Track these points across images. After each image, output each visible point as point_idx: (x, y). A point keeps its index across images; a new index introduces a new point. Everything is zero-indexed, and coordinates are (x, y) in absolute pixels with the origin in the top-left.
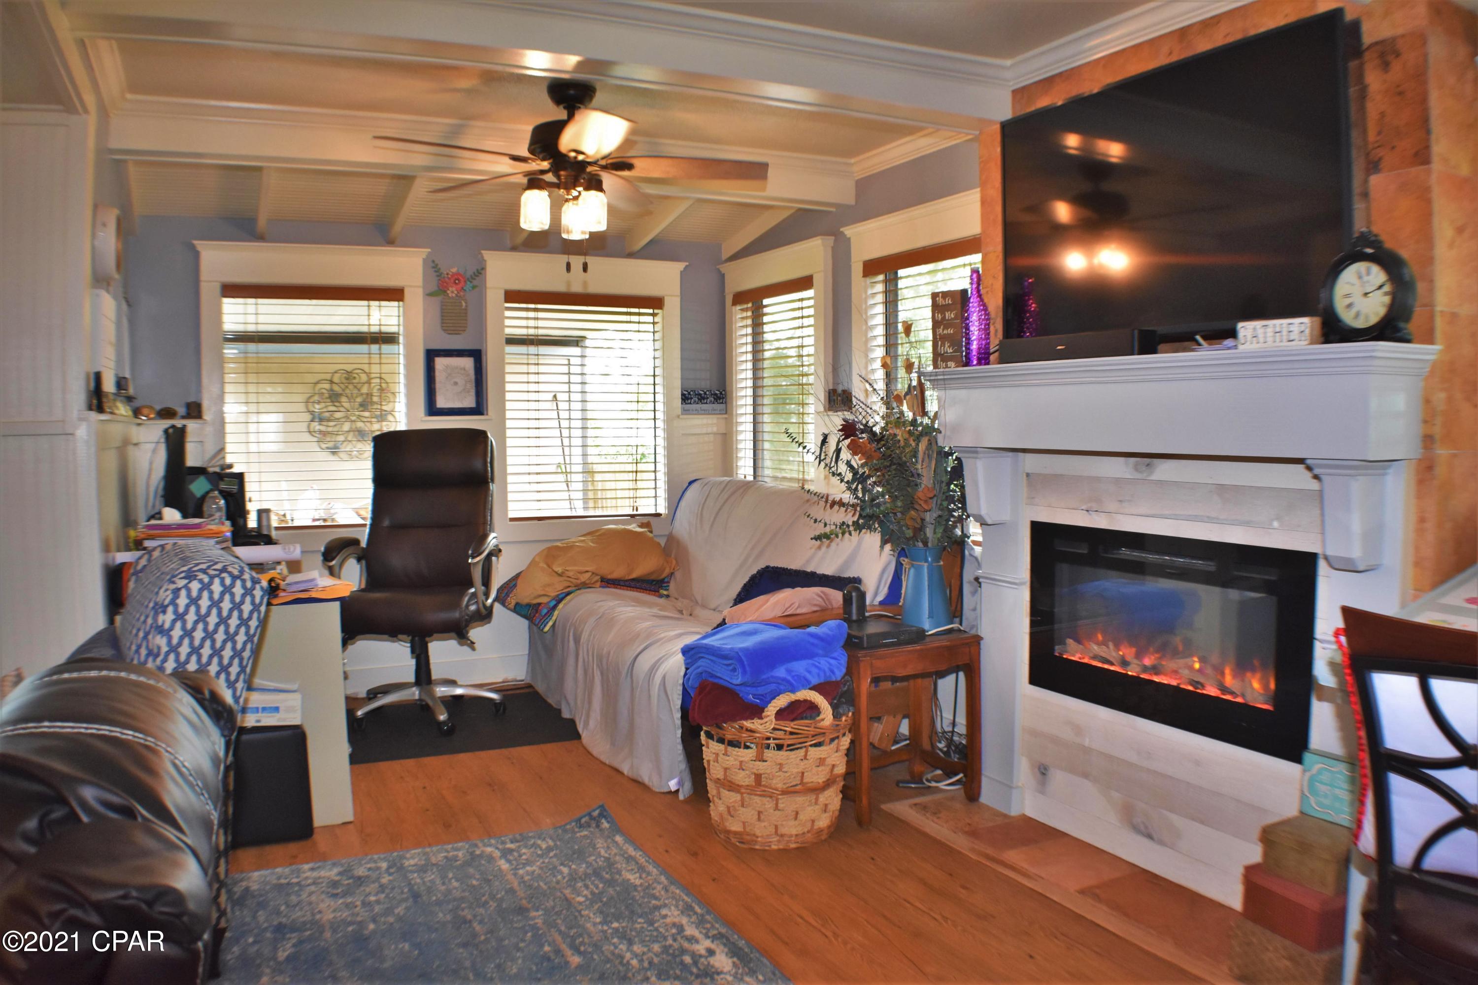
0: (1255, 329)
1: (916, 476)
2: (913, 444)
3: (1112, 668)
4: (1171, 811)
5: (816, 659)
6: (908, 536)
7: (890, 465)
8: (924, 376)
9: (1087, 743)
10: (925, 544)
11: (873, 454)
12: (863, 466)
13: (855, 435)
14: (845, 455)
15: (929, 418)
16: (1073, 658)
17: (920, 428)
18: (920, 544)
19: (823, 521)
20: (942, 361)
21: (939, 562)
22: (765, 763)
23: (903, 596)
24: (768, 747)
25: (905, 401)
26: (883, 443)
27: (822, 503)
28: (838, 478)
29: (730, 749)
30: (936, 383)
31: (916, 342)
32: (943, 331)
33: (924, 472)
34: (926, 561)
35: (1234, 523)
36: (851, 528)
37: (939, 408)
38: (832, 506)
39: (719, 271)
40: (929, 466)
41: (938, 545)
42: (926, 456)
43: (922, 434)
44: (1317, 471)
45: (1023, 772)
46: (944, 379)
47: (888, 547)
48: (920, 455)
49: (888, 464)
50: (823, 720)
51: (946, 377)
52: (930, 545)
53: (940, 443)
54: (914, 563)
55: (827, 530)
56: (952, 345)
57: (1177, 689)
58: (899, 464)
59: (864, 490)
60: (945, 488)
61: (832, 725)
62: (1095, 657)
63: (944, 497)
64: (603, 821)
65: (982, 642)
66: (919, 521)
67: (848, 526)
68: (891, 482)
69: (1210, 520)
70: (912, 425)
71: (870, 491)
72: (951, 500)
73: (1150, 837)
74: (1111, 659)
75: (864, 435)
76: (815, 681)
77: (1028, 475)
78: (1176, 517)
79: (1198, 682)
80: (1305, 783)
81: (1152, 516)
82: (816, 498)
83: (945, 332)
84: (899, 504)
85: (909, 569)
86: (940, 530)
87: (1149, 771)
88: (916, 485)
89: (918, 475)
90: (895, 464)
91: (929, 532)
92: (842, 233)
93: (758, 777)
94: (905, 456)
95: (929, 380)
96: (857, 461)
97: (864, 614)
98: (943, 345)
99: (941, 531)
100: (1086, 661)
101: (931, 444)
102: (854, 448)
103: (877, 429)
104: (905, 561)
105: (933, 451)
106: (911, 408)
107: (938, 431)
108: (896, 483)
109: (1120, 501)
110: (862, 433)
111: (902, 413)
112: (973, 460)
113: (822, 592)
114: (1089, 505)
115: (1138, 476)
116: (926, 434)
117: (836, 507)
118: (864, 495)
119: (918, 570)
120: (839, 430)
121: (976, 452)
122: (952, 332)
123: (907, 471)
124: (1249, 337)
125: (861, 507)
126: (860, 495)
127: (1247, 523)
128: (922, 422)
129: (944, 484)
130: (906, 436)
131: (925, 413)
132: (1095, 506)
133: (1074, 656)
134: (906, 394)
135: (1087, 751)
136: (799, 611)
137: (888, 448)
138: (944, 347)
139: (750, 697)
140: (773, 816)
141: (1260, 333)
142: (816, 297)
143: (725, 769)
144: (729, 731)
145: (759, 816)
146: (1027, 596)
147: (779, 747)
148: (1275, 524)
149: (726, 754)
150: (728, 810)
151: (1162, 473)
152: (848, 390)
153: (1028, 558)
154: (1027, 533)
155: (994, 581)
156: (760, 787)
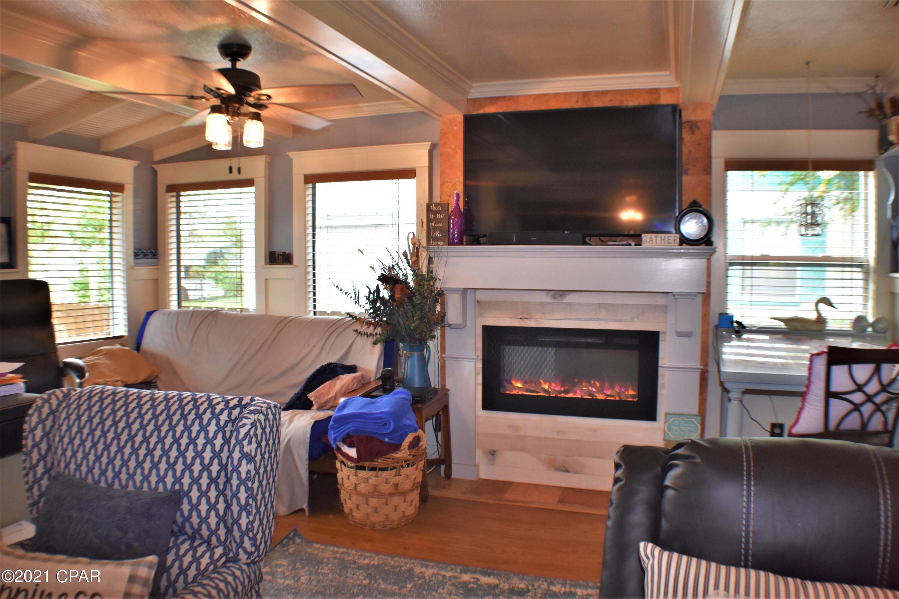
0: (651, 237)
4: (581, 456)
9: (523, 433)
20: (434, 241)
22: (401, 477)
24: (402, 467)
27: (361, 323)
29: (380, 472)
35: (612, 321)
39: (153, 169)
44: (675, 297)
45: (480, 457)
50: (422, 445)
56: (441, 233)
57: (582, 399)
64: (296, 538)
65: (449, 393)
69: (599, 320)
73: (567, 471)
77: (478, 302)
79: (592, 394)
80: (666, 428)
81: (565, 319)
83: (436, 225)
87: (565, 440)
92: (288, 156)
93: (396, 486)
104: (404, 352)
109: (543, 313)
114: (522, 316)
115: (555, 301)
121: (454, 290)
122: (441, 225)
124: (648, 241)
127: (620, 320)
132: (526, 316)
133: (512, 392)
135: (524, 437)
138: (436, 233)
139: (387, 440)
140: (403, 506)
141: (654, 239)
142: (256, 193)
143: (375, 486)
144: (380, 462)
145: (396, 508)
146: (480, 365)
147: (408, 465)
148: (636, 319)
149: (377, 476)
150: (376, 510)
151: (570, 299)
152: (287, 252)
153: (480, 345)
154: (480, 332)
155: (456, 358)
156: (397, 491)
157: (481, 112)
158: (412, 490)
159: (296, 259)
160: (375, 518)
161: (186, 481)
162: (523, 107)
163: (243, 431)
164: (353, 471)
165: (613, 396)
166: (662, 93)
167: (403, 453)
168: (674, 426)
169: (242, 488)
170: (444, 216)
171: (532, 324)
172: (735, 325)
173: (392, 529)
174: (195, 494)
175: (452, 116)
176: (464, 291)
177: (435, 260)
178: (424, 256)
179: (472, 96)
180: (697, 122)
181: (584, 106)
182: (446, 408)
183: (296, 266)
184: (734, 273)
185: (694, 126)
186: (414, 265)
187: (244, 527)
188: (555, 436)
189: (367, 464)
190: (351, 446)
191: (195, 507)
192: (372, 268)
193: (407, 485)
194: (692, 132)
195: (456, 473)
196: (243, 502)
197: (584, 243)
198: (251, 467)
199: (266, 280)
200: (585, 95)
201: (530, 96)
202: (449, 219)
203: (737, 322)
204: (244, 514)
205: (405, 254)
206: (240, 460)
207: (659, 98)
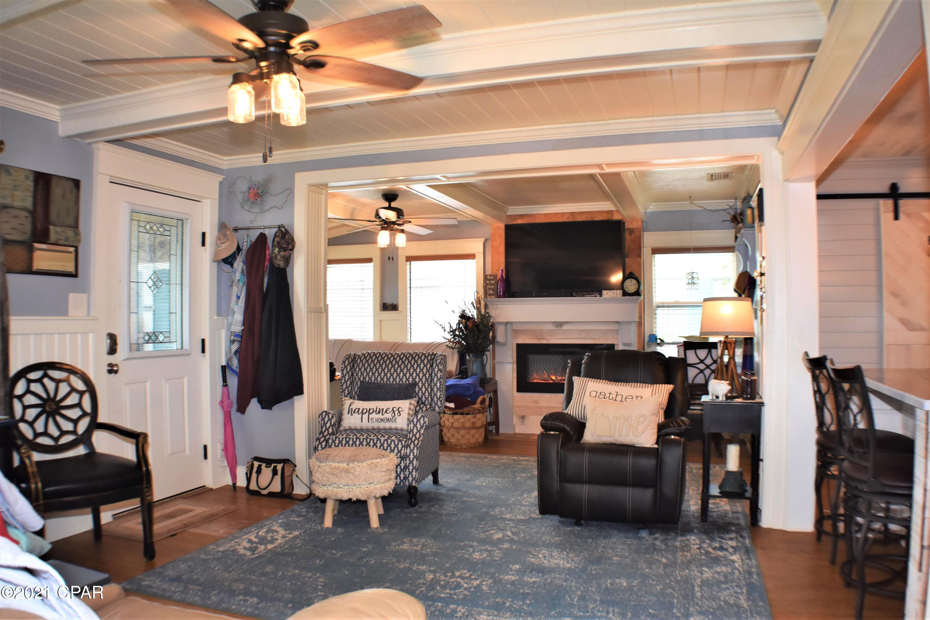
0: (607, 292)
9: (540, 405)
20: (489, 296)
22: (476, 419)
24: (477, 413)
29: (466, 416)
32: (489, 286)
35: (589, 339)
45: (516, 420)
56: (493, 291)
65: (497, 382)
77: (514, 330)
93: (474, 423)
109: (551, 335)
114: (539, 337)
115: (557, 328)
122: (493, 287)
124: (605, 294)
127: (593, 339)
132: (542, 337)
133: (533, 381)
135: (541, 407)
138: (489, 291)
139: (469, 399)
140: (477, 435)
141: (609, 293)
142: (374, 266)
143: (463, 423)
144: (465, 410)
145: (473, 436)
146: (515, 366)
147: (480, 413)
148: (601, 338)
149: (464, 418)
150: (463, 436)
151: (565, 327)
152: (394, 303)
153: (515, 355)
154: (515, 347)
155: (501, 363)
156: (473, 427)
157: (515, 223)
158: (481, 427)
159: (400, 308)
160: (463, 442)
161: (417, 380)
162: (538, 221)
163: (438, 361)
164: (451, 416)
166: (614, 213)
167: (477, 406)
169: (438, 382)
170: (494, 282)
171: (544, 342)
172: (658, 340)
173: (472, 448)
174: (420, 384)
175: (498, 224)
176: (507, 323)
177: (490, 306)
178: (483, 303)
179: (509, 213)
180: (633, 229)
181: (572, 220)
182: (495, 392)
183: (401, 312)
184: (659, 311)
185: (631, 231)
186: (478, 309)
187: (438, 397)
189: (459, 411)
190: (450, 402)
191: (420, 389)
192: (453, 311)
193: (479, 424)
194: (631, 234)
195: (501, 431)
196: (438, 387)
197: (572, 296)
198: (441, 374)
199: (381, 320)
200: (572, 214)
201: (542, 214)
202: (498, 284)
203: (660, 339)
204: (439, 392)
205: (472, 303)
206: (438, 371)
207: (612, 216)
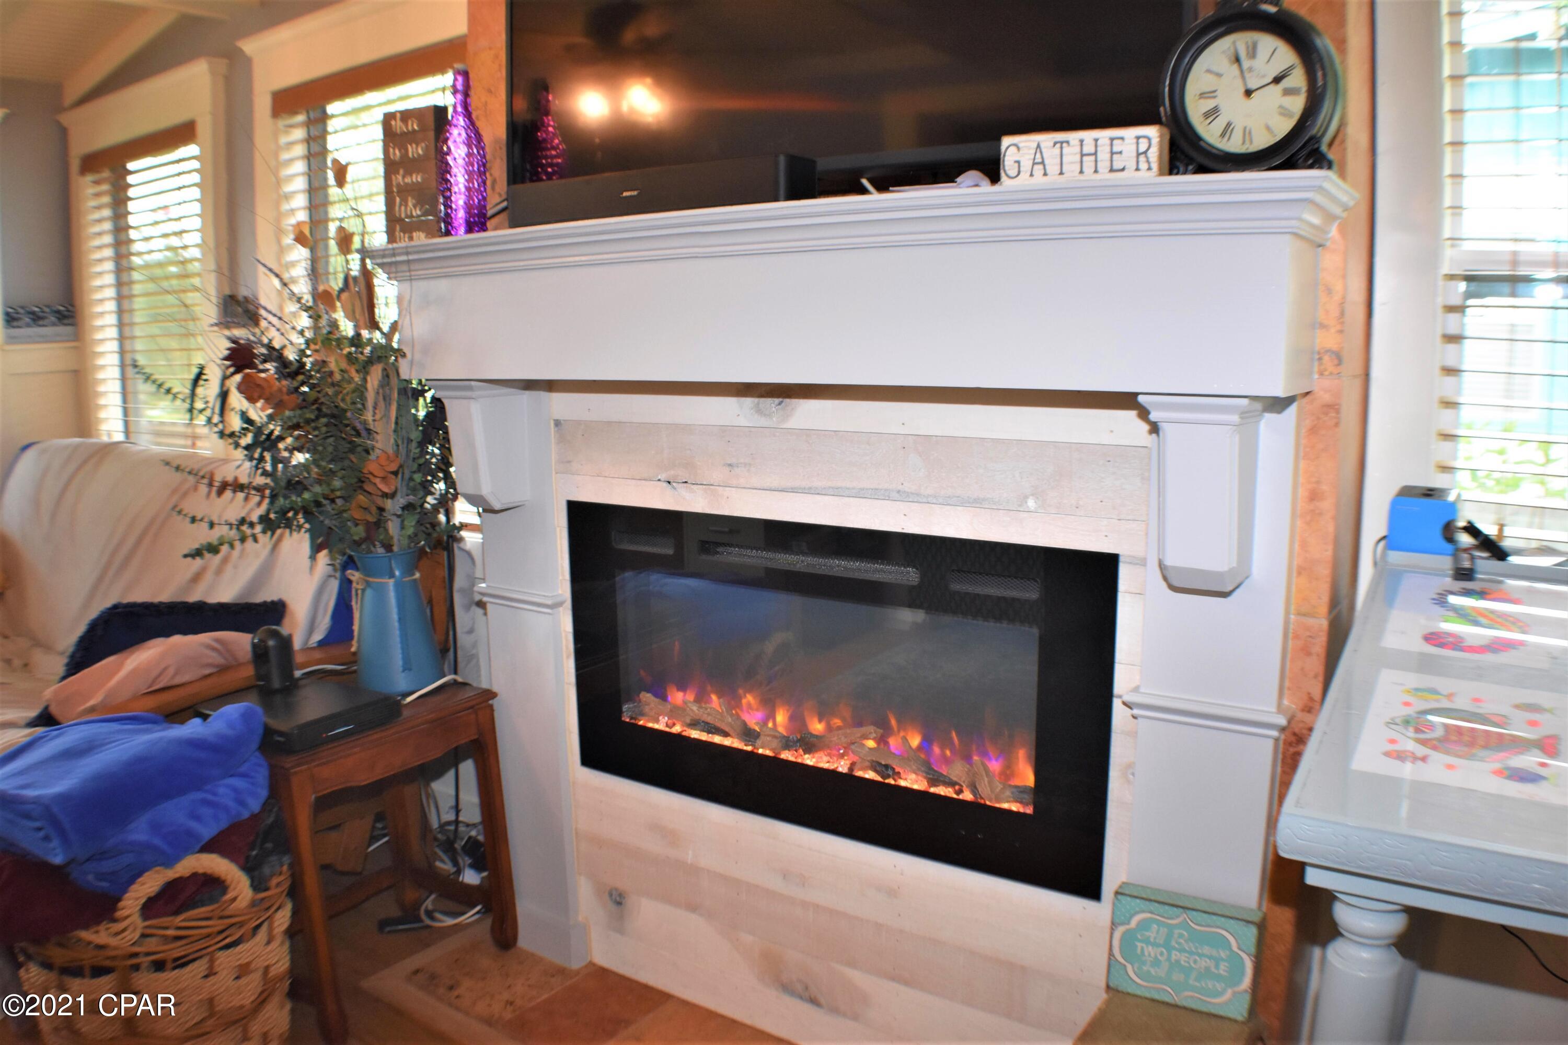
0: (1036, 148)
1: (364, 433)
2: (357, 378)
3: (727, 742)
4: (853, 965)
5: (208, 787)
6: (356, 538)
7: (317, 418)
8: (371, 258)
9: (690, 858)
10: (388, 547)
11: (285, 397)
12: (271, 418)
13: (252, 366)
14: (237, 400)
15: (382, 333)
16: (656, 726)
17: (368, 350)
18: (381, 550)
19: (206, 520)
20: (403, 230)
21: (413, 574)
23: (356, 633)
25: (338, 304)
26: (301, 378)
27: (203, 489)
28: (231, 441)
30: (393, 269)
31: (356, 199)
32: (404, 177)
33: (378, 427)
34: (392, 576)
35: (948, 502)
36: (258, 529)
37: (400, 315)
38: (220, 492)
40: (386, 416)
41: (409, 547)
42: (381, 398)
43: (370, 361)
44: (1153, 416)
45: (588, 902)
46: (408, 262)
47: (323, 557)
48: (370, 396)
49: (313, 417)
50: (234, 899)
51: (411, 257)
52: (395, 548)
53: (404, 375)
54: (371, 579)
55: (213, 536)
56: (419, 203)
57: (849, 778)
58: (333, 416)
59: (276, 461)
60: (415, 451)
61: (253, 904)
62: (694, 724)
63: (415, 467)
66: (374, 510)
67: (252, 525)
68: (320, 448)
69: (903, 496)
70: (352, 345)
71: (286, 461)
72: (424, 468)
73: (813, 1001)
74: (727, 729)
75: (268, 366)
76: (207, 832)
77: (557, 423)
78: (837, 492)
79: (887, 767)
80: (1116, 943)
81: (793, 490)
82: (191, 479)
83: (408, 180)
84: (337, 483)
85: (363, 590)
86: (411, 522)
87: (805, 904)
88: (367, 452)
89: (369, 431)
90: (325, 416)
91: (393, 527)
94: (343, 400)
95: (381, 265)
96: (259, 413)
97: (292, 675)
98: (404, 202)
99: (413, 523)
100: (677, 729)
101: (388, 376)
102: (251, 391)
103: (291, 355)
104: (355, 576)
105: (391, 389)
106: (351, 316)
107: (400, 353)
108: (330, 449)
109: (730, 465)
110: (265, 361)
111: (334, 325)
112: (465, 402)
113: (217, 640)
114: (672, 472)
115: (762, 422)
116: (379, 359)
117: (228, 494)
118: (274, 466)
119: (380, 592)
120: (226, 359)
121: (470, 388)
122: (419, 180)
123: (347, 425)
124: (1026, 165)
125: (272, 490)
126: (269, 467)
127: (976, 503)
128: (370, 340)
129: (414, 444)
130: (344, 365)
131: (374, 325)
133: (657, 721)
134: (341, 291)
135: (694, 870)
136: (178, 680)
137: (312, 387)
138: (406, 206)
146: (569, 625)
148: (1031, 503)
151: (809, 415)
153: (566, 563)
154: (561, 521)
155: (507, 600)
165: (951, 784)
168: (1147, 941)
170: (426, 149)
171: (701, 502)
172: (1465, 539)
188: (776, 884)
203: (1475, 531)
